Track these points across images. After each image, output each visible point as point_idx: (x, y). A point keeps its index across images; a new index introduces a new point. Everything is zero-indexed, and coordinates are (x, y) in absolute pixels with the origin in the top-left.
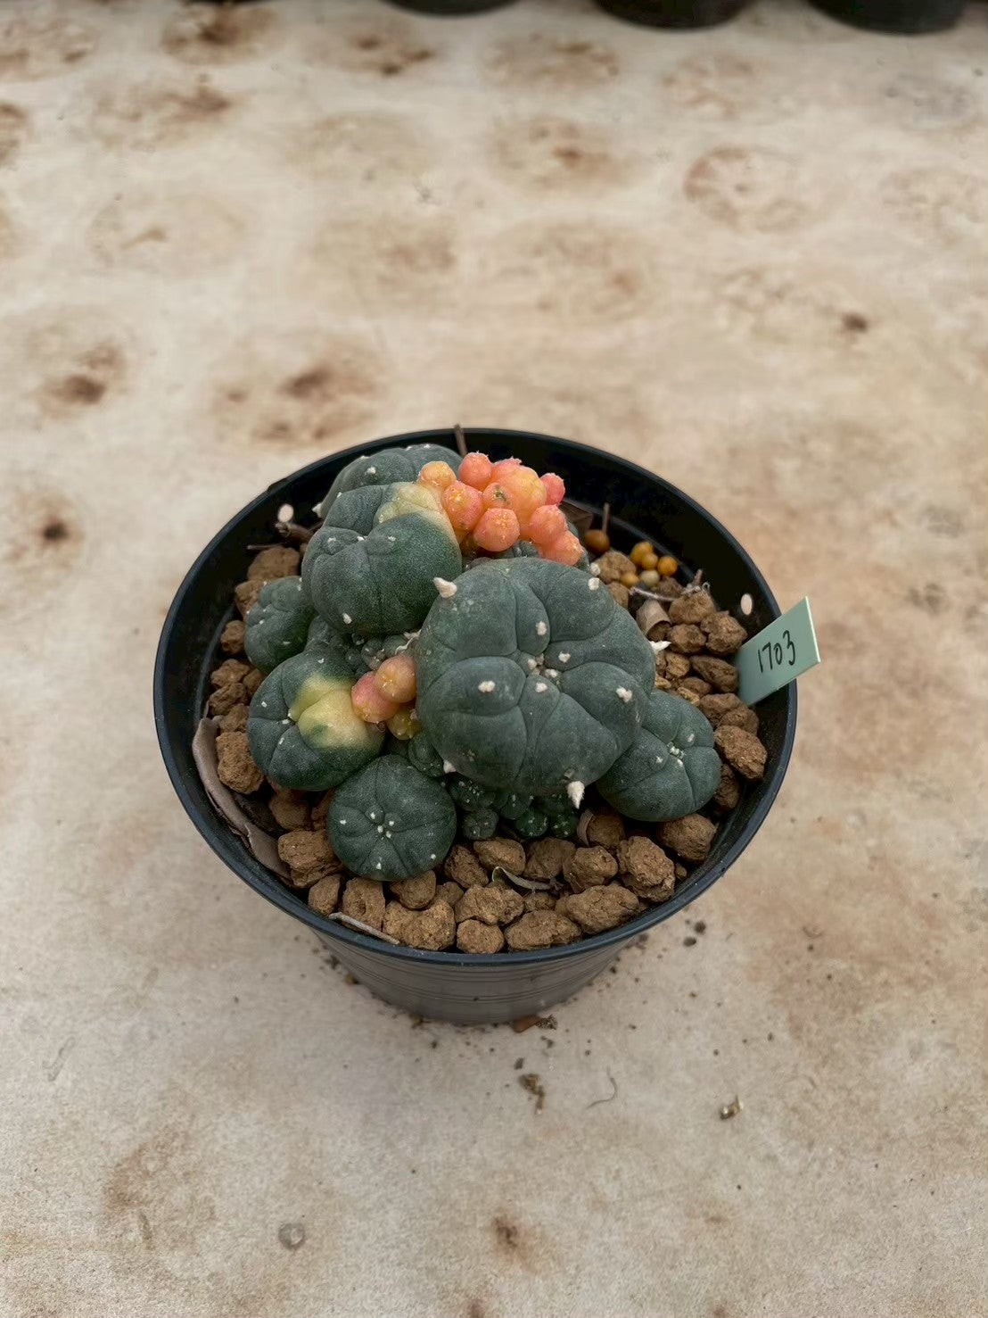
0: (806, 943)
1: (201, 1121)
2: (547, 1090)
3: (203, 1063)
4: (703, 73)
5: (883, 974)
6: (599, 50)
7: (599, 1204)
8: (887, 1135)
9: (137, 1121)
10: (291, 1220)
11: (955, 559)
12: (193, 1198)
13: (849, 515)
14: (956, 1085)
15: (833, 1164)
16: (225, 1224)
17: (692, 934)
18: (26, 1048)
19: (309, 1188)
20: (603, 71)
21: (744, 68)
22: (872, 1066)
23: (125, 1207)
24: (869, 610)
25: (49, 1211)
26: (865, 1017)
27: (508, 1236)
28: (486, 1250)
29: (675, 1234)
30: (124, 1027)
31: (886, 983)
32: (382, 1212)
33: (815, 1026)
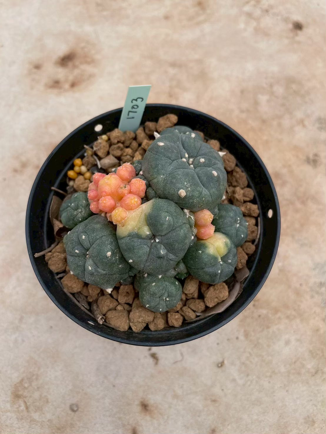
2: (159, 358)
5: (279, 314)
7: (176, 396)
8: (274, 372)
9: (20, 370)
10: (74, 402)
12: (41, 396)
13: (286, 122)
14: (300, 354)
15: (255, 382)
16: (52, 404)
19: (79, 392)
22: (271, 348)
23: (19, 398)
24: (290, 166)
26: (271, 330)
27: (146, 407)
28: (138, 411)
29: (200, 406)
30: (13, 337)
31: (279, 318)
32: (103, 399)
33: (253, 334)
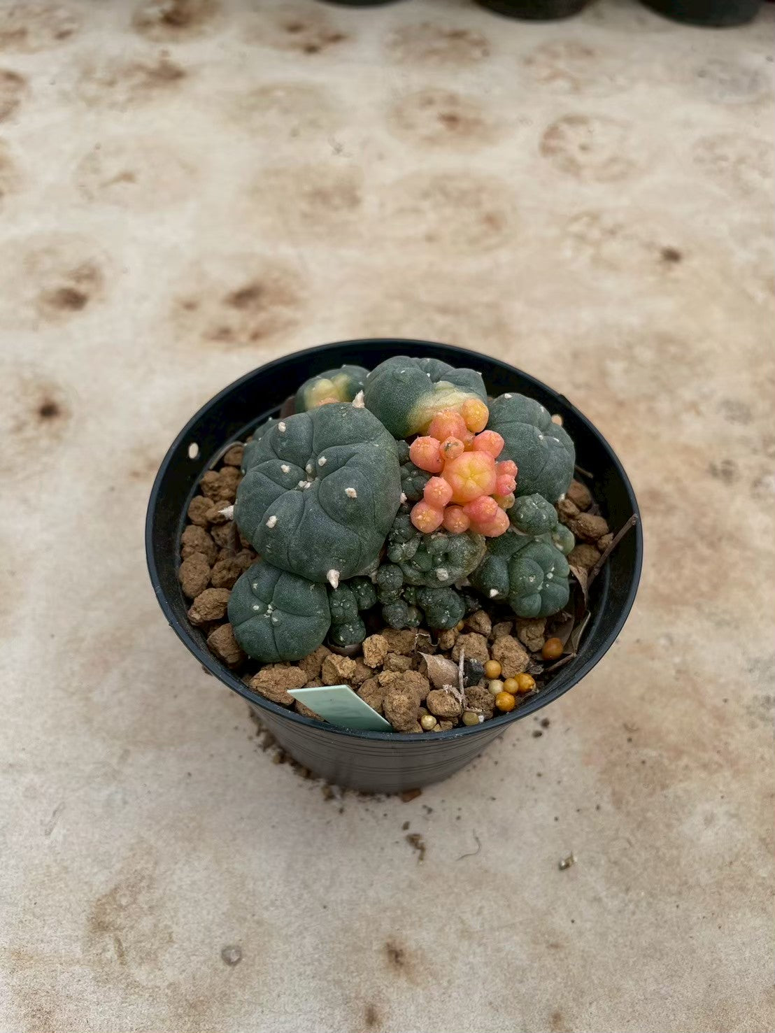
0: (626, 736)
1: (162, 868)
2: (427, 846)
3: (164, 823)
4: (555, 56)
5: (685, 760)
6: (475, 36)
7: (466, 933)
8: (686, 883)
9: (114, 865)
10: (231, 943)
11: (745, 441)
12: (155, 926)
13: (664, 406)
14: (739, 845)
15: (644, 904)
16: (181, 946)
17: (539, 728)
18: (28, 810)
19: (245, 919)
20: (477, 53)
21: (588, 53)
22: (675, 831)
23: (104, 932)
24: (678, 480)
25: (45, 935)
26: (670, 792)
27: (397, 956)
28: (380, 967)
29: (524, 957)
30: (104, 793)
31: (687, 767)
32: (300, 937)
33: (632, 800)
